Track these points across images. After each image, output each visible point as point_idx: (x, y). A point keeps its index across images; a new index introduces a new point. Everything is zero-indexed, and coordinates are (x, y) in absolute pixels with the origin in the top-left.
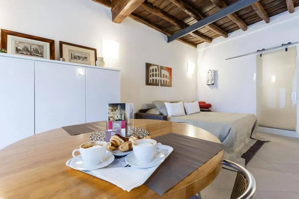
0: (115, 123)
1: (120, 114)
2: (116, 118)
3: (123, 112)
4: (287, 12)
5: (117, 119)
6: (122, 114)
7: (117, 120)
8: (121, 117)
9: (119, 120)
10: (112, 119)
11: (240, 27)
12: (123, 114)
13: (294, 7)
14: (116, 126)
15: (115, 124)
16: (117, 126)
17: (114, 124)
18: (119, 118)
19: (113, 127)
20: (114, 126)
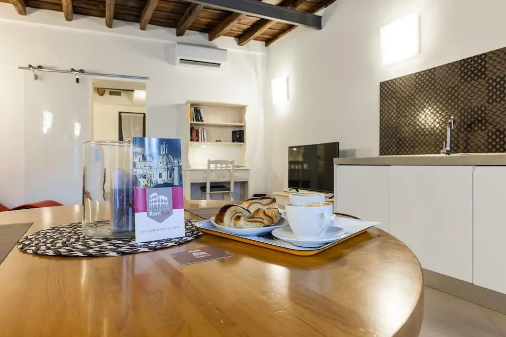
0: (155, 194)
1: (168, 169)
2: (156, 179)
3: (176, 162)
4: (138, 25)
5: (160, 182)
6: (173, 170)
7: (158, 186)
8: (171, 177)
9: (166, 185)
10: (145, 180)
11: (64, 9)
12: (176, 169)
13: (149, 23)
14: (157, 204)
15: (155, 197)
16: (159, 201)
17: (151, 196)
18: (165, 178)
19: (150, 205)
20: (151, 201)
